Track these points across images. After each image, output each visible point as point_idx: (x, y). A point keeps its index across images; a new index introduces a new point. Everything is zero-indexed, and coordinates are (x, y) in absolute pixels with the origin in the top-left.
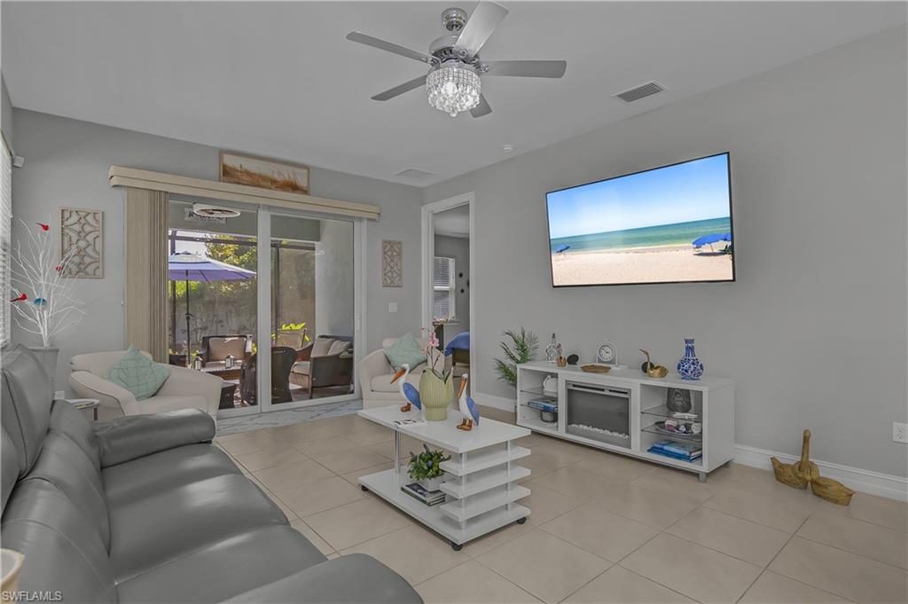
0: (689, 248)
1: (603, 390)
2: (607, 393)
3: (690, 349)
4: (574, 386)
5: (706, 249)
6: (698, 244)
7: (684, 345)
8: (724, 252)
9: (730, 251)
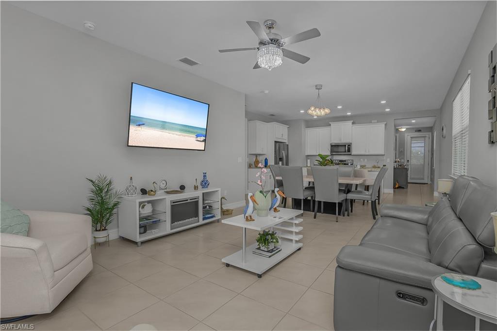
0: (194, 137)
1: (187, 200)
2: (189, 201)
3: (205, 176)
4: (173, 203)
5: (199, 139)
6: (197, 136)
7: (203, 175)
8: (203, 141)
9: (205, 141)
